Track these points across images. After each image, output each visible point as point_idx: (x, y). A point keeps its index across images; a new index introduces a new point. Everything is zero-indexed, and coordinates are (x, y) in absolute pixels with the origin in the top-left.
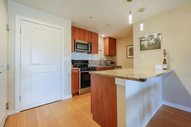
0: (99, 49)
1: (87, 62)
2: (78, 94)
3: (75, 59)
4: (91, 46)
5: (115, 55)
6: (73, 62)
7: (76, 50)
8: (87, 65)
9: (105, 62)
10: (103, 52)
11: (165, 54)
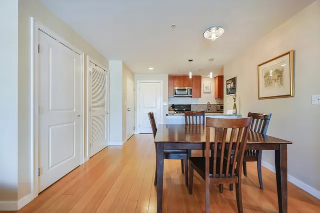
1: (190, 106)
4: (191, 90)
6: (173, 106)
7: (175, 96)
8: (190, 109)
10: (213, 94)
11: (235, 99)
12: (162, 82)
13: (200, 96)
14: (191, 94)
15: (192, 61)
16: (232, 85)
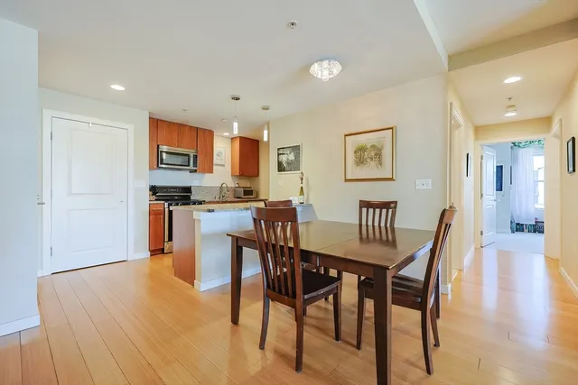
0: (215, 161)
1: (188, 190)
2: (162, 251)
3: (158, 183)
4: (195, 157)
5: (257, 175)
6: (154, 190)
7: (160, 165)
8: (189, 197)
9: (235, 190)
10: (228, 168)
11: (302, 179)
12: (131, 127)
13: (211, 171)
14: (195, 164)
15: (237, 99)
16: (292, 157)
